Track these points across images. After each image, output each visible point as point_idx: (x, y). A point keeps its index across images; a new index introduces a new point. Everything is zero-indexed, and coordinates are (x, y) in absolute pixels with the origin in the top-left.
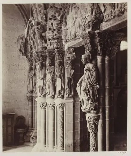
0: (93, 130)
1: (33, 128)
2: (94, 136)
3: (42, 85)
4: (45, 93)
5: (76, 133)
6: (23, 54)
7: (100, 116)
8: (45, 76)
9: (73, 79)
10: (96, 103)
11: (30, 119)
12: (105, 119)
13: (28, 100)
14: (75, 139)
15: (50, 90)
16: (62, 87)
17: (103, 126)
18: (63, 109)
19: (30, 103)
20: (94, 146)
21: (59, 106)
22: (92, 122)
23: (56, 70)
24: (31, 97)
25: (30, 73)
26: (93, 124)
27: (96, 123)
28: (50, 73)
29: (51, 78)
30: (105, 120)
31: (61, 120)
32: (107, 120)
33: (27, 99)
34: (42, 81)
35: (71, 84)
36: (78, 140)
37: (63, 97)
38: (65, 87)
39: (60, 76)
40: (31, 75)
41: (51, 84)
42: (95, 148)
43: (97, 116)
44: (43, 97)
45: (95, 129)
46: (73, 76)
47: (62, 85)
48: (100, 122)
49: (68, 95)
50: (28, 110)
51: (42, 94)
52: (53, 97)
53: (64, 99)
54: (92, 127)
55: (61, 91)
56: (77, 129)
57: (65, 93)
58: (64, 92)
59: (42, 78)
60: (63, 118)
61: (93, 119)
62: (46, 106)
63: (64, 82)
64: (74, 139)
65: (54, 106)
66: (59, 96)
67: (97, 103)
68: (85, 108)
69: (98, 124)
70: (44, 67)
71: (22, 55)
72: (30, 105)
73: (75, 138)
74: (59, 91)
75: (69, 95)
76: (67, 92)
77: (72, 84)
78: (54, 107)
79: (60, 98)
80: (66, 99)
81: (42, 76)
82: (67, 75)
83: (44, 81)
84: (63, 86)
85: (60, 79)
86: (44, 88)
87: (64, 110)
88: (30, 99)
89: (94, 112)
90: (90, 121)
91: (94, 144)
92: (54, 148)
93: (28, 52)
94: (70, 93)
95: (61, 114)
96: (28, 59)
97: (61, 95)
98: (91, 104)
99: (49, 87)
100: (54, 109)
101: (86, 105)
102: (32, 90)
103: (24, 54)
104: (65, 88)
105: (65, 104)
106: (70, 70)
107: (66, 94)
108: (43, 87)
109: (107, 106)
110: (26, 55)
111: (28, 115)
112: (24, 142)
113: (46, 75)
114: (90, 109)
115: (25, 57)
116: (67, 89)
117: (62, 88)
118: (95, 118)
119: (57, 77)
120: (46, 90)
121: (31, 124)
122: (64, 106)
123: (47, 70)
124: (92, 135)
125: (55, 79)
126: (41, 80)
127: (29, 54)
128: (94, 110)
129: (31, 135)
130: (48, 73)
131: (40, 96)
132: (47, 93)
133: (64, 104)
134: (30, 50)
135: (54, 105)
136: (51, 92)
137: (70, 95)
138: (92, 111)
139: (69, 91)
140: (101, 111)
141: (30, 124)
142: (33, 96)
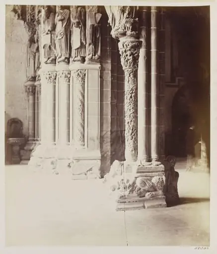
0: (130, 66)
1: (35, 139)
2: (131, 76)
3: (48, 42)
4: (53, 57)
5: (105, 121)
6: (19, 16)
7: (141, 42)
8: (54, 27)
9: (99, 28)
10: (135, 18)
11: (31, 123)
12: (151, 49)
13: (26, 93)
14: (103, 131)
15: (61, 50)
16: (82, 43)
17: (146, 60)
18: (83, 79)
19: (31, 97)
20: (132, 93)
21: (77, 74)
22: (128, 53)
23: (72, 14)
24: (32, 87)
25: (30, 47)
26: (130, 56)
27: (136, 55)
28: (62, 20)
29: (63, 29)
30: (151, 52)
31: (81, 97)
32: (153, 50)
33: (26, 91)
34: (49, 35)
35: (96, 37)
36: (107, 132)
37: (83, 60)
38: (86, 43)
39: (78, 23)
40: (33, 50)
41: (63, 40)
42: (133, 95)
43: (137, 42)
44: (50, 63)
45: (134, 64)
46: (100, 25)
47: (82, 39)
48: (142, 52)
49: (91, 55)
50: (27, 110)
51: (49, 58)
52: (66, 60)
53: (86, 63)
54: (128, 60)
55: (80, 50)
56: (107, 115)
57: (87, 53)
58: (85, 52)
59: (49, 31)
60: (84, 96)
61: (130, 46)
62: (55, 79)
63: (85, 35)
64: (101, 131)
65: (69, 76)
66: (76, 59)
67: (137, 19)
68: (117, 28)
69: (138, 56)
70: (52, 13)
71: (18, 19)
72: (31, 101)
73: (103, 128)
74: (77, 49)
75: (93, 56)
76: (89, 50)
77: (98, 36)
78: (68, 78)
79: (79, 61)
80: (89, 64)
81: (50, 28)
82: (90, 21)
83: (53, 35)
84: (84, 42)
85: (78, 30)
86: (53, 48)
87: (84, 82)
88: (31, 90)
89: (133, 32)
90: (125, 52)
91: (132, 89)
92: (69, 145)
93: (27, 13)
94: (95, 52)
95: (81, 88)
96: (27, 24)
97: (81, 57)
98: (127, 18)
99: (60, 46)
100: (69, 82)
101: (120, 23)
102: (33, 76)
103: (21, 17)
104: (87, 45)
105: (87, 70)
106: (95, 14)
107: (89, 54)
108: (50, 46)
109: (153, 27)
110: (24, 19)
111: (28, 118)
112: (21, 160)
113: (56, 26)
114: (125, 28)
115: (22, 22)
116: (90, 44)
117: (82, 46)
118: (134, 44)
119: (74, 25)
120: (55, 51)
121: (33, 132)
122: (85, 75)
123: (58, 16)
124: (128, 75)
125: (70, 32)
126: (47, 34)
127: (28, 17)
128: (132, 30)
129: (31, 148)
130: (59, 21)
131: (46, 63)
132: (56, 55)
133: (85, 70)
134: (31, 10)
135: (68, 74)
136: (64, 52)
137: (95, 56)
138: (129, 33)
139: (92, 48)
140: (143, 33)
141: (31, 132)
142: (35, 86)
